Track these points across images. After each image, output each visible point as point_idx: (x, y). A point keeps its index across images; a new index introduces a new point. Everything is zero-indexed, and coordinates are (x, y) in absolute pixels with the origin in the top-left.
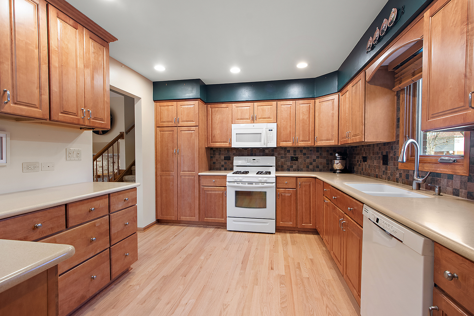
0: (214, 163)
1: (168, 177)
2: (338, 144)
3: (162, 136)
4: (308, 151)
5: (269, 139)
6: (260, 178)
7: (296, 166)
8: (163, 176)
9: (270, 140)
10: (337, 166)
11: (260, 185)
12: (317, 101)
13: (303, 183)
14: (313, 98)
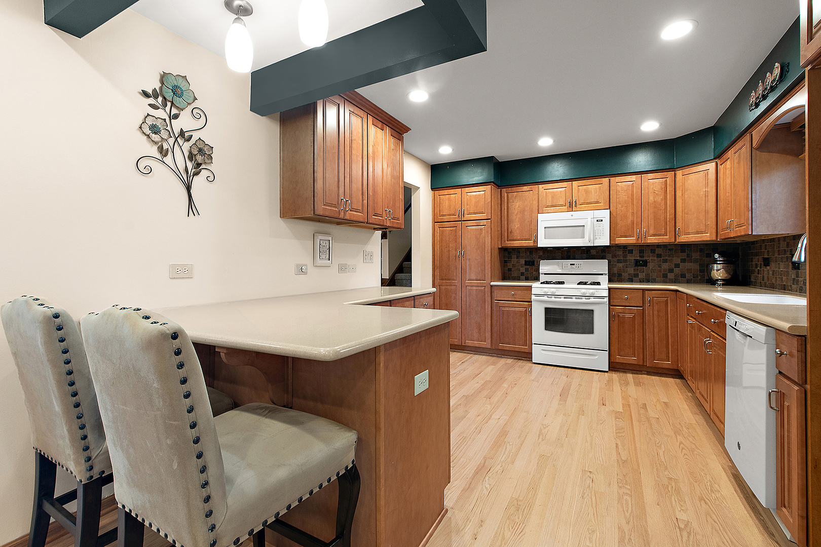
0: (510, 270)
1: (449, 287)
2: (717, 239)
3: (442, 233)
4: (664, 251)
5: (597, 233)
6: (583, 291)
7: (644, 274)
8: (443, 286)
9: (599, 235)
10: (717, 275)
11: (584, 300)
12: (679, 173)
13: (655, 299)
14: (673, 169)
